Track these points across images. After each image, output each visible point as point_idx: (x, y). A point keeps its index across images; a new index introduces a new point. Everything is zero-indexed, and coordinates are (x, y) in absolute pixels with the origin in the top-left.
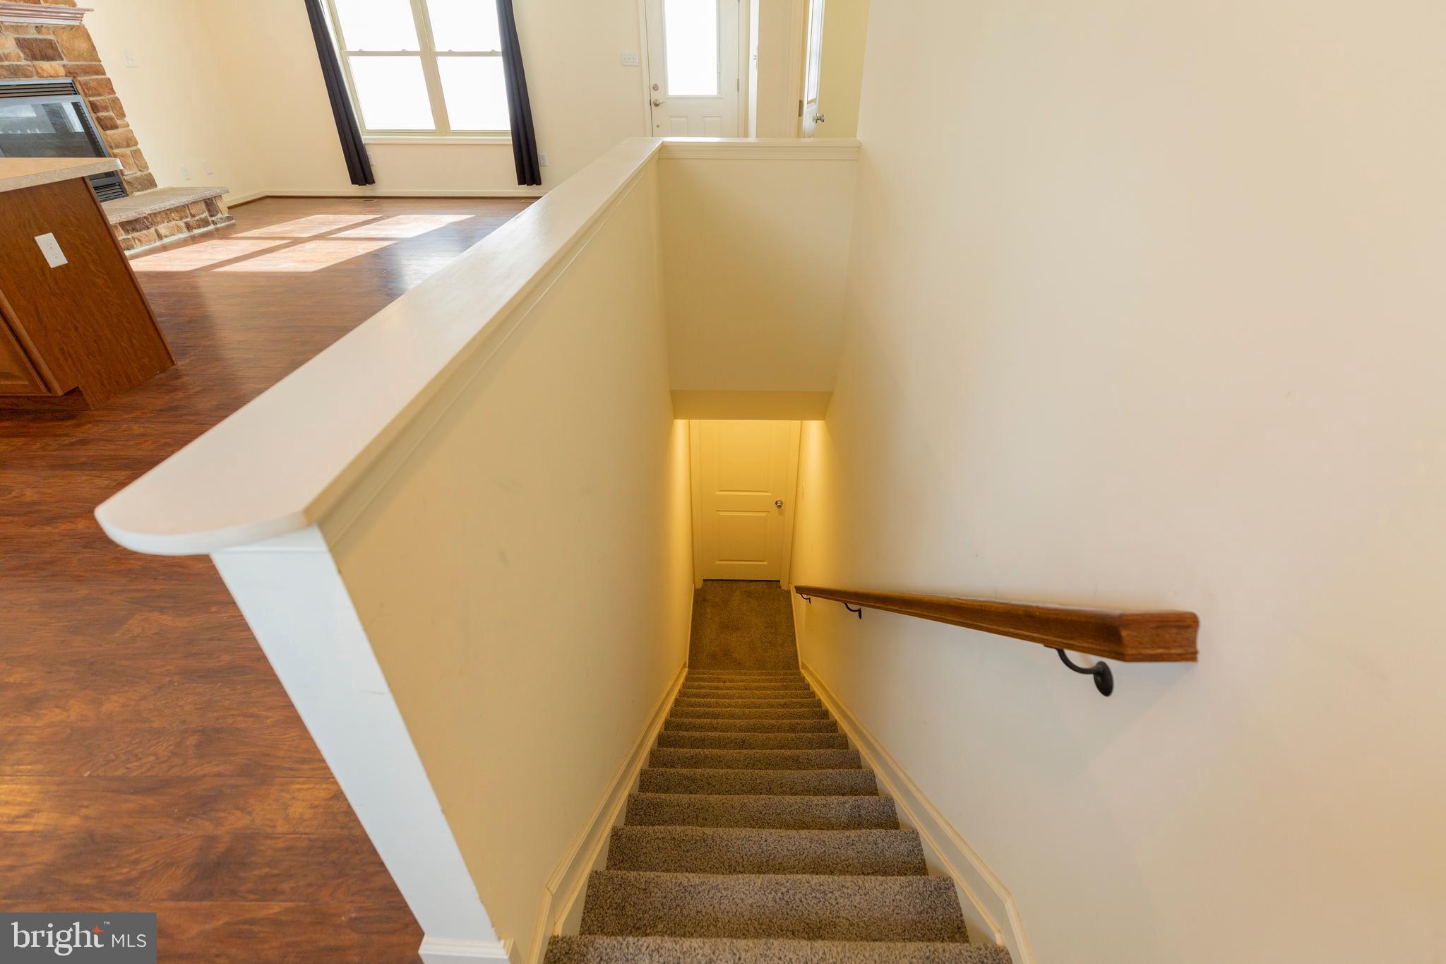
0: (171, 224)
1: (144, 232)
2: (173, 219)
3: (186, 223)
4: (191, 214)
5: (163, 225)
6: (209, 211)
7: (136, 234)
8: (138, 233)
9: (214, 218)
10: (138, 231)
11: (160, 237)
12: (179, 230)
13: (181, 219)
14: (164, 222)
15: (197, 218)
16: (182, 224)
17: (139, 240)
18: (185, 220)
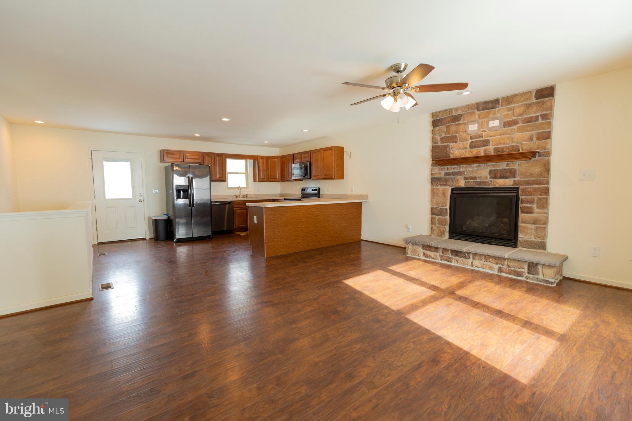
0: (486, 263)
1: (464, 259)
2: (490, 262)
3: (499, 267)
4: (507, 264)
5: (480, 261)
6: (528, 269)
7: (457, 258)
8: (459, 258)
9: (530, 276)
10: (459, 257)
11: (472, 265)
12: (491, 268)
13: (497, 264)
14: (482, 260)
15: (513, 269)
16: (496, 267)
17: (457, 261)
18: (499, 266)
